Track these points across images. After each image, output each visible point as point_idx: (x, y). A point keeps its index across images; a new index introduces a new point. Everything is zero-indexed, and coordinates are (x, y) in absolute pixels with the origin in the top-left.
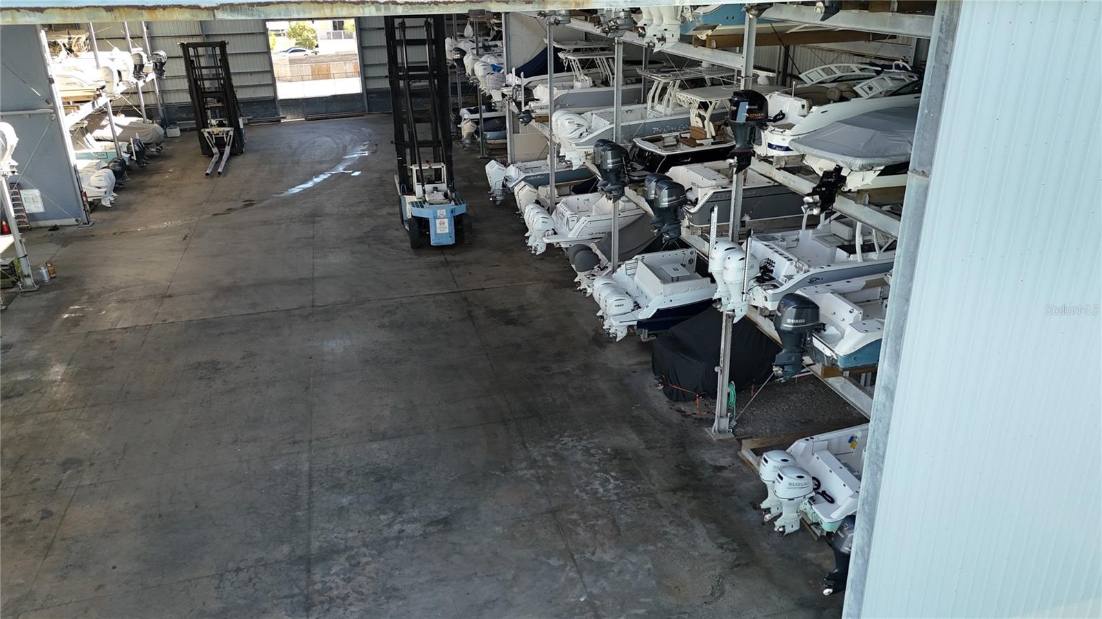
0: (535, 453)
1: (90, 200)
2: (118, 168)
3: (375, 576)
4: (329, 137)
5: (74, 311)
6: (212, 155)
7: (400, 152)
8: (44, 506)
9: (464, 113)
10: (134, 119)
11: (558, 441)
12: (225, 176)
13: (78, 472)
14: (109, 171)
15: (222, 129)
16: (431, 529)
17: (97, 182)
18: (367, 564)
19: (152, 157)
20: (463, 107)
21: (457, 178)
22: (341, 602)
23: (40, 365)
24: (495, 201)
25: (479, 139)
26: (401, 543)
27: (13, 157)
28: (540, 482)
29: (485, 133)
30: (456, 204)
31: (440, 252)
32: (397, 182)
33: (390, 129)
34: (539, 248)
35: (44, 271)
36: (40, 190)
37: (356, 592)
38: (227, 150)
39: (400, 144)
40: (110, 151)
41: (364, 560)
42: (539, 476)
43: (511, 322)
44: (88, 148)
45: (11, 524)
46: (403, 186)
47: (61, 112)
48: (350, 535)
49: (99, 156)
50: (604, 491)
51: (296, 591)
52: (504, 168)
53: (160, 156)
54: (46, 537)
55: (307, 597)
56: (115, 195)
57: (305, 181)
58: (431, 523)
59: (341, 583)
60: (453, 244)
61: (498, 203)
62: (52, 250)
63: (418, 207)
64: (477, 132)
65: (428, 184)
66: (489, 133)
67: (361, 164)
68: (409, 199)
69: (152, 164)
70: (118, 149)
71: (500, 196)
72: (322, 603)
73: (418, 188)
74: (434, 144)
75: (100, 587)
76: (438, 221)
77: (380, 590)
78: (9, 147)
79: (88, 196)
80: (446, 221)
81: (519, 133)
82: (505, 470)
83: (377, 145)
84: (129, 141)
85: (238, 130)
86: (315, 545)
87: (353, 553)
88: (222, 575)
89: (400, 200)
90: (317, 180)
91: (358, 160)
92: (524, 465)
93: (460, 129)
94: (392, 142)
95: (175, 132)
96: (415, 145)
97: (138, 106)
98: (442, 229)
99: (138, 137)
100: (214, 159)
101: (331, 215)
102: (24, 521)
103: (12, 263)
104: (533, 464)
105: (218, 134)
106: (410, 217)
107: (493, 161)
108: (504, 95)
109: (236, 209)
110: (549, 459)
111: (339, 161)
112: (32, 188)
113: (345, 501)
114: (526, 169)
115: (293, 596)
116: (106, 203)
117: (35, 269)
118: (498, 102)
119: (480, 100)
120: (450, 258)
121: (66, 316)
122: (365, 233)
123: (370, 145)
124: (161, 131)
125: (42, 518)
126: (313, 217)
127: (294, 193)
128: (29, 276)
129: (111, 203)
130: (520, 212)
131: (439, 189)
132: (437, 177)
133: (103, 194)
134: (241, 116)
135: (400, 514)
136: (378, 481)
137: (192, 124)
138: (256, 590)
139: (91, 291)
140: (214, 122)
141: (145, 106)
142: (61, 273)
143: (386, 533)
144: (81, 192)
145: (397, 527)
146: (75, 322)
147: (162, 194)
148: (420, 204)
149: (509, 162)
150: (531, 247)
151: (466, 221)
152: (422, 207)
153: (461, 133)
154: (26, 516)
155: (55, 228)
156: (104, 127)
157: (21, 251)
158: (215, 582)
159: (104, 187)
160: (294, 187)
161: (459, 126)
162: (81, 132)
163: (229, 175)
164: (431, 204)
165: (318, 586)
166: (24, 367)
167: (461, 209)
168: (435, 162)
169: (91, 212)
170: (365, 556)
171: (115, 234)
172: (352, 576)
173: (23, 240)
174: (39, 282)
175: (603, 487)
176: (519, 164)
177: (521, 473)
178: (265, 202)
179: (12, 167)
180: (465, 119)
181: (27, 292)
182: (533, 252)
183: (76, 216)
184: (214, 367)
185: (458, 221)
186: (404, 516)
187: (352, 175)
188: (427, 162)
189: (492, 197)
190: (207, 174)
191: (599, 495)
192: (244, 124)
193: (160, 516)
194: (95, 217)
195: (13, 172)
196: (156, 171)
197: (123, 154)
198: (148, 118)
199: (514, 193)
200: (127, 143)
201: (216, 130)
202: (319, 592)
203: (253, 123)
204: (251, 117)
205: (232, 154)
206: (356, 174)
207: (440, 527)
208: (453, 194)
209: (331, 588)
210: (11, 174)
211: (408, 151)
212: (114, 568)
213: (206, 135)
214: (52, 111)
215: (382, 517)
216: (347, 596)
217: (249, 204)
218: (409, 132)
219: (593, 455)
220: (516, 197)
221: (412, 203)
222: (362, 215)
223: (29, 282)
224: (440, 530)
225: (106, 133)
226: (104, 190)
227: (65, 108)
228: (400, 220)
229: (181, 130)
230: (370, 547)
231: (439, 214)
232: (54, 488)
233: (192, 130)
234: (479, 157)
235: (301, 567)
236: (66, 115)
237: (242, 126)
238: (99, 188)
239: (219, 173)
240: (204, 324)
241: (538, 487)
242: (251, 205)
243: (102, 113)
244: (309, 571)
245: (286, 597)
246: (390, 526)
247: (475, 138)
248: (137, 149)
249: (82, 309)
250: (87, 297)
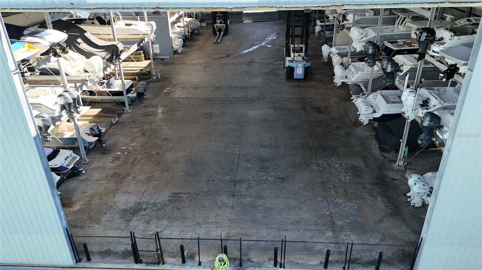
0: (320, 162)
1: (174, 50)
2: (184, 38)
3: (256, 191)
4: (261, 30)
5: (168, 90)
6: (216, 35)
7: (287, 39)
8: (157, 151)
9: (318, 22)
10: (191, 19)
11: (330, 159)
12: (221, 43)
13: (168, 142)
14: (181, 39)
15: (221, 25)
16: (276, 180)
17: (177, 43)
18: (254, 187)
19: (195, 34)
20: (318, 19)
21: (309, 51)
22: (244, 196)
23: (155, 107)
24: (324, 62)
25: (322, 34)
26: (266, 182)
28: (320, 172)
29: (325, 31)
30: (306, 62)
31: (297, 81)
32: (285, 51)
33: (285, 27)
34: (338, 83)
35: (159, 74)
36: (159, 45)
37: (250, 195)
38: (222, 33)
39: (288, 36)
40: (182, 31)
41: (253, 185)
42: (320, 170)
43: (320, 112)
44: (175, 30)
45: (148, 155)
46: (287, 53)
47: (169, 17)
48: (250, 177)
49: (179, 33)
50: (344, 179)
51: (230, 190)
52: (330, 48)
53: (198, 34)
54: (158, 160)
55: (234, 193)
56: (183, 48)
57: (249, 48)
58: (277, 178)
59: (245, 191)
60: (303, 79)
61: (325, 63)
62: (161, 67)
63: (291, 62)
64: (322, 31)
65: (296, 53)
66: (327, 32)
67: (272, 42)
68: (288, 58)
69: (195, 37)
70: (185, 30)
71: (327, 60)
72: (238, 195)
73: (292, 54)
74: (301, 36)
75: (173, 177)
76: (298, 69)
77: (257, 195)
78: (153, 31)
79: (174, 48)
80: (301, 69)
81: (339, 33)
82: (307, 166)
83: (279, 34)
84: (188, 28)
85: (227, 26)
86: (238, 178)
87: (250, 182)
88: (208, 181)
89: (285, 58)
90: (254, 48)
91: (271, 40)
92: (315, 165)
93: (315, 29)
94: (285, 35)
95: (204, 24)
96: (294, 36)
97: (193, 14)
98: (299, 72)
99: (192, 27)
100: (217, 37)
101: (258, 63)
102: (152, 155)
103: (149, 70)
104: (318, 165)
105: (219, 27)
106: (287, 66)
107: (326, 45)
108: (334, 17)
109: (223, 58)
110: (325, 165)
111: (263, 40)
112: (157, 44)
113: (249, 166)
114: (340, 49)
115: (229, 191)
116: (179, 51)
117: (157, 73)
118: (332, 20)
119: (325, 17)
120: (300, 84)
121: (165, 91)
122: (269, 71)
123: (277, 34)
124: (199, 24)
125: (157, 155)
126: (250, 63)
127: (245, 53)
128: (154, 76)
129: (181, 52)
130: (333, 67)
131: (301, 55)
132: (301, 50)
133: (179, 48)
134: (229, 19)
135: (267, 173)
136: (261, 161)
137: (211, 21)
138: (218, 188)
139: (174, 83)
140: (218, 21)
141: (195, 14)
142: (164, 76)
143: (262, 178)
144: (172, 47)
145: (265, 177)
146: (168, 93)
147: (198, 49)
148: (292, 61)
149: (333, 45)
150: (335, 83)
151: (309, 69)
152: (293, 62)
153: (315, 31)
154: (152, 153)
155: (162, 59)
156: (181, 22)
157: (153, 67)
158: (206, 183)
159: (180, 45)
160: (245, 50)
161: (315, 28)
162: (174, 23)
163: (222, 44)
164: (296, 61)
165: (238, 190)
166: (152, 106)
167: (308, 64)
168: (301, 44)
169: (174, 54)
170: (254, 184)
171: (181, 63)
172: (248, 189)
173: (154, 63)
174: (157, 78)
175: (344, 178)
176: (337, 47)
177: (313, 168)
178: (234, 55)
180: (318, 25)
181: (153, 81)
182: (335, 85)
183: (170, 55)
184: (211, 115)
185: (306, 70)
186: (268, 174)
187: (268, 46)
188: (298, 44)
189: (323, 60)
190: (214, 43)
191: (342, 180)
192: (230, 23)
193: (191, 160)
194: (175, 56)
195: (154, 39)
196: (197, 40)
197: (186, 33)
198: (195, 19)
199: (332, 59)
200: (188, 29)
201: (219, 25)
202: (238, 192)
203: (233, 22)
204: (232, 20)
205: (224, 35)
206: (269, 46)
207: (280, 180)
208: (306, 58)
209: (242, 192)
211: (290, 39)
212: (177, 173)
213: (215, 27)
214: (166, 16)
215: (261, 173)
216: (246, 195)
217: (228, 56)
218: (292, 31)
219: (343, 166)
220: (333, 61)
221: (289, 60)
222: (269, 64)
223: (154, 78)
224: (280, 181)
225: (181, 24)
226: (179, 46)
227: (170, 15)
228: (283, 67)
229: (206, 24)
230: (256, 182)
231: (299, 66)
232: (160, 146)
233: (210, 24)
234: (321, 42)
235: (233, 184)
237: (228, 24)
238: (178, 45)
239: (218, 42)
240: (209, 99)
241: (319, 174)
242: (229, 56)
243: (181, 16)
244: (235, 185)
245: (227, 191)
246: (263, 176)
247: (321, 34)
248: (191, 31)
249: (170, 89)
250: (172, 85)
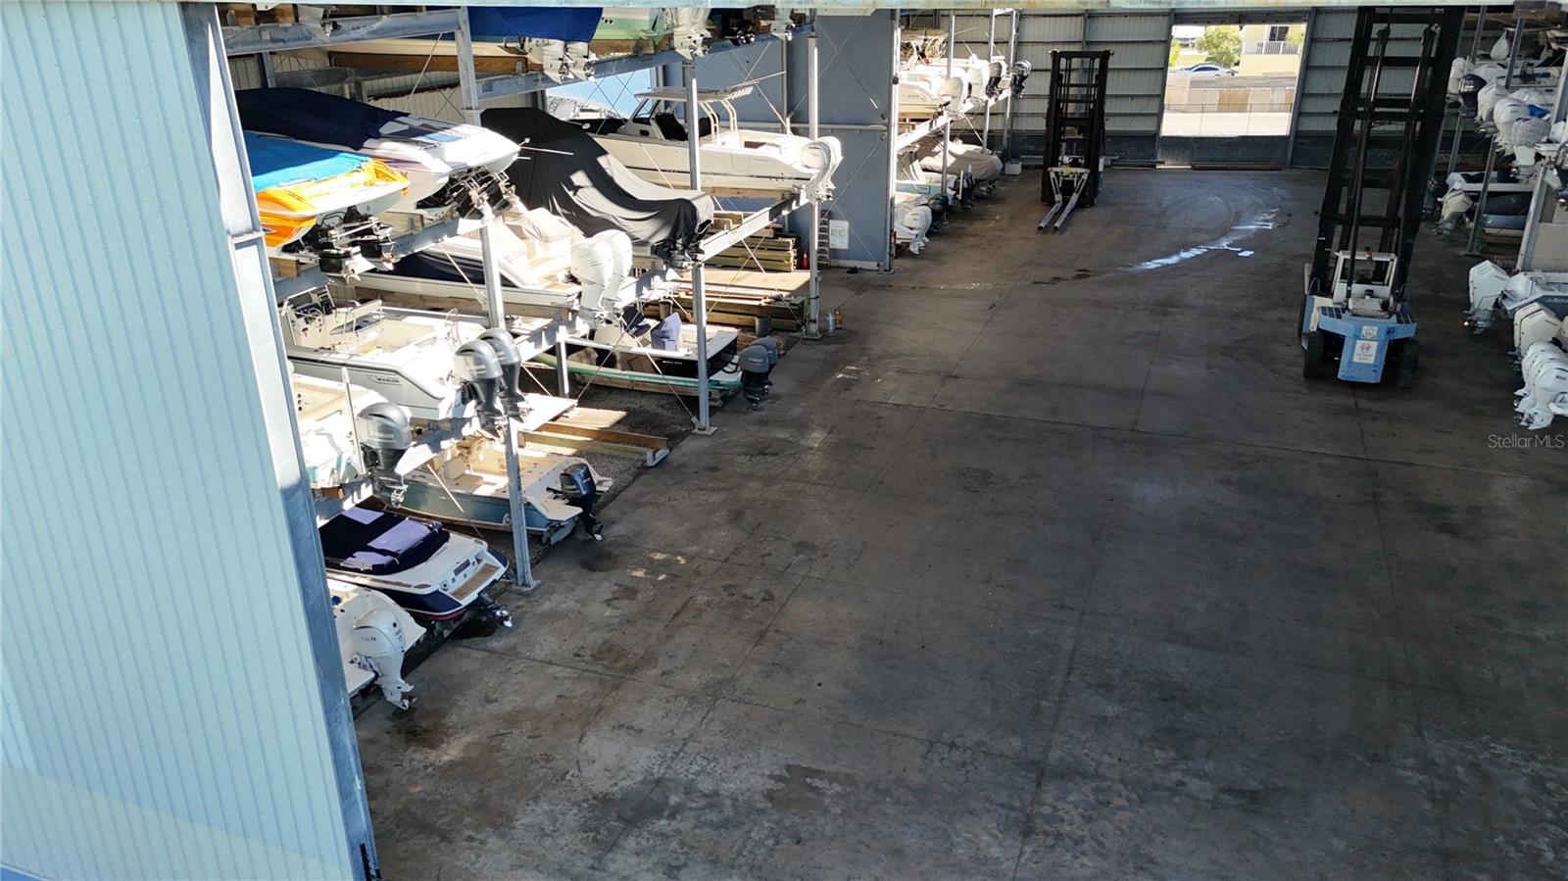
0: (1437, 750)
1: (898, 242)
2: (938, 207)
3: (1127, 830)
4: (1220, 196)
5: (850, 372)
6: (1052, 203)
7: (1325, 230)
8: (767, 587)
9: (1456, 180)
10: (972, 147)
11: (1486, 747)
12: (1062, 233)
13: (810, 560)
14: (928, 209)
15: (1074, 170)
16: (1225, 797)
17: (910, 220)
18: (1120, 808)
19: (980, 198)
20: (1456, 171)
21: (1411, 281)
22: (1072, 844)
23: (802, 426)
24: (1473, 326)
25: (1472, 225)
26: (1177, 800)
27: (834, 179)
28: (1434, 801)
29: (1485, 215)
30: (1399, 321)
31: (1351, 391)
32: (1307, 273)
33: (1317, 194)
34: (1537, 419)
35: (831, 318)
36: (850, 223)
37: (1096, 840)
38: (1074, 198)
39: (1328, 217)
40: (935, 185)
41: (1117, 801)
42: (1433, 790)
43: (1447, 528)
44: (912, 179)
45: (733, 595)
46: (1316, 281)
47: (895, 130)
48: (1106, 759)
49: (923, 190)
50: (1556, 859)
51: (1017, 804)
52: (1507, 277)
53: (991, 198)
54: (761, 623)
55: (1029, 817)
56: (927, 240)
57: (1168, 255)
58: (1229, 791)
59: (1078, 820)
60: (1376, 384)
61: (1477, 332)
62: (845, 296)
63: (1331, 316)
64: (1470, 213)
65: (1359, 282)
66: (1492, 216)
67: (1258, 242)
68: (1320, 301)
69: (977, 207)
70: (944, 182)
71: (1485, 321)
72: (1046, 834)
73: (1340, 288)
74: (1388, 222)
75: (800, 701)
76: (1359, 343)
77: (1128, 851)
78: (830, 168)
79: (897, 236)
80: (1374, 345)
81: (1551, 222)
82: (1374, 759)
83: (1289, 215)
84: (958, 175)
85: (1095, 175)
86: (1055, 755)
87: (1104, 785)
88: (932, 744)
89: (1305, 300)
90: (1185, 255)
91: (1255, 234)
92: (1410, 762)
93: (1441, 205)
94: (1316, 213)
95: (1015, 168)
96: (1354, 220)
97: (980, 131)
98: (1364, 355)
99: (970, 171)
100: (1053, 210)
101: (1195, 307)
102: (745, 597)
103: (802, 303)
104: (1427, 766)
105: (1068, 176)
106: (1315, 330)
107: (1487, 262)
108: (1538, 157)
109: (1063, 279)
110: (1460, 769)
111: (1225, 232)
112: (842, 219)
113: (1111, 710)
114: (1548, 283)
115: (1012, 808)
116: (914, 249)
117: (823, 314)
118: (1525, 166)
119: (1491, 159)
120: (1364, 403)
121: (840, 376)
122: (1237, 341)
123: (1278, 215)
124: (1000, 165)
125: (764, 600)
126: (1165, 307)
127: (1149, 270)
128: (814, 321)
129: (920, 250)
130: (1516, 353)
131: (1375, 294)
132: (1379, 273)
133: (913, 237)
134: (1104, 154)
135: (1185, 757)
136: (1164, 700)
137: (1039, 159)
138: (968, 780)
139: (873, 352)
140: (1066, 159)
141: (989, 131)
142: (848, 325)
143: (1158, 775)
144: (891, 231)
145: (1176, 776)
146: (847, 385)
147: (979, 246)
148: (1338, 312)
149: (1519, 267)
150: (1522, 415)
151: (1408, 351)
152: (1339, 317)
153: (1440, 211)
154: (748, 591)
155: (854, 270)
156: (936, 153)
157: (814, 291)
158: (923, 749)
159: (919, 229)
160: (1150, 261)
161: (1439, 199)
162: (910, 156)
163: (1067, 233)
164: (1355, 315)
165: (1047, 810)
166: (785, 423)
167: (1407, 331)
168: (1380, 251)
169: (896, 258)
170: (1120, 796)
171: (914, 288)
172: (1094, 816)
173: (819, 279)
174: (823, 331)
175: (1555, 852)
176: (1537, 274)
177: (1400, 772)
178: (1104, 276)
179: (829, 190)
180: (1454, 190)
181: (810, 340)
182: (1523, 423)
183: (879, 259)
184: (985, 478)
185: (1396, 352)
186: (1190, 763)
187: (1240, 254)
188: (1367, 249)
189: (1469, 321)
190: (1040, 228)
191: (1543, 862)
192: (1105, 167)
193: (881, 643)
194: (899, 263)
195: (828, 197)
196: (979, 217)
197: (948, 190)
198: (988, 147)
199: (1513, 320)
200: (956, 177)
201: (1066, 170)
202: (1048, 820)
203: (1118, 165)
204: (1116, 158)
205: (1079, 205)
206: (1246, 253)
207: (1242, 802)
208: (1399, 306)
209: (1063, 820)
210: (825, 199)
211: (1339, 229)
212: (820, 685)
213: (1052, 175)
214: (885, 128)
215: (1157, 752)
216: (1082, 840)
217: (1083, 274)
218: (1349, 200)
219: (1549, 793)
220: (1516, 328)
221: (1323, 308)
222: (1238, 315)
223: (813, 328)
224: (1241, 805)
225: (935, 162)
226: (915, 232)
227: (900, 126)
228: (1296, 331)
229: (1023, 167)
230: (1130, 788)
231: (1363, 333)
232: (782, 570)
233: (1037, 167)
234: (1462, 253)
235: (1029, 775)
236: (899, 134)
237: (1101, 169)
238: (911, 229)
239: (1056, 228)
240: (987, 421)
241: (1428, 806)
242: (1086, 276)
243: (938, 136)
244: (1039, 785)
245: (1002, 805)
246: (1166, 768)
247: (1464, 222)
248: (966, 185)
249: (858, 372)
250: (866, 358)
